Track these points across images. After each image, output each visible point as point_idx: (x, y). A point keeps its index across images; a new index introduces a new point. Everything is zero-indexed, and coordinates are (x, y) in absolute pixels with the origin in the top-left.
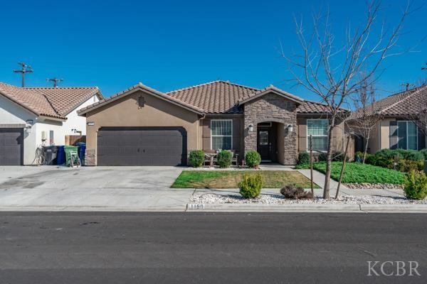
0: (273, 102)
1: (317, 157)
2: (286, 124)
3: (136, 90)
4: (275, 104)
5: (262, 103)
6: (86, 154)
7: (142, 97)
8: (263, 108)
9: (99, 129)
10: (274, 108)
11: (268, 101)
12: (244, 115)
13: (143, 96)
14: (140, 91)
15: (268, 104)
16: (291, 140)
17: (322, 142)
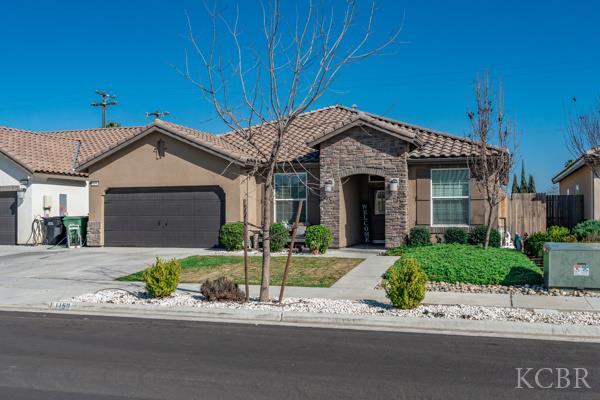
0: (365, 140)
1: (441, 236)
2: (388, 177)
3: (151, 130)
4: (369, 144)
5: (349, 143)
6: (88, 228)
7: (162, 141)
8: (349, 153)
9: (107, 192)
10: (368, 151)
11: (358, 139)
12: (319, 165)
13: (163, 139)
14: (155, 132)
15: (359, 144)
16: (397, 205)
17: (460, 208)
